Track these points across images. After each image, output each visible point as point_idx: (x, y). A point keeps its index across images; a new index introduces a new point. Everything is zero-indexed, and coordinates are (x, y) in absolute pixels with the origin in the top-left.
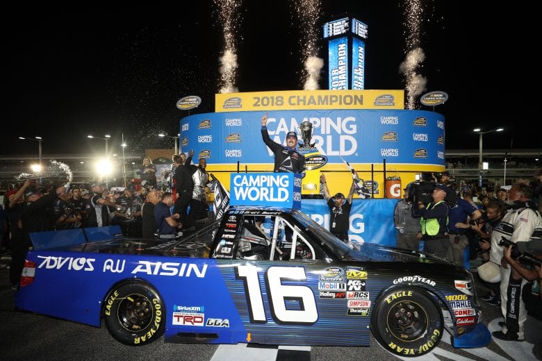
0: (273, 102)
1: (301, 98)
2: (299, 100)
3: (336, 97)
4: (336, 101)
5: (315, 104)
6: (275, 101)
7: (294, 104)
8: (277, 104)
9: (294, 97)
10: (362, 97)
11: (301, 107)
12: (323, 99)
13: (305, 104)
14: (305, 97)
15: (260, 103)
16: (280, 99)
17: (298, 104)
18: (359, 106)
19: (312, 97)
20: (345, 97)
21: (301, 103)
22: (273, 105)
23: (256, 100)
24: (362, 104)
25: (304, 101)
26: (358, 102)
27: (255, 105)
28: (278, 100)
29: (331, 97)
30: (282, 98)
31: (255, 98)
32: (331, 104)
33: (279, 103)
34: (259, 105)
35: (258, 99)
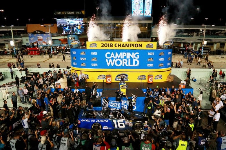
0: (109, 45)
1: (119, 44)
2: (118, 45)
3: (132, 44)
4: (132, 46)
5: (124, 47)
8: (110, 47)
9: (117, 44)
10: (141, 44)
12: (127, 45)
13: (121, 47)
15: (104, 46)
16: (111, 45)
17: (118, 47)
18: (140, 48)
19: (123, 44)
20: (136, 44)
21: (119, 46)
23: (102, 45)
25: (120, 45)
32: (130, 47)
35: (103, 44)
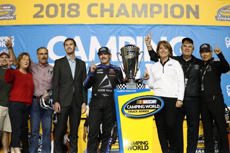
0: (63, 12)
1: (107, 6)
2: (103, 11)
3: (159, 6)
4: (159, 12)
5: (128, 16)
6: (67, 10)
7: (96, 16)
8: (69, 15)
9: (96, 5)
10: (197, 7)
11: (107, 19)
12: (140, 8)
13: (112, 16)
14: (112, 5)
15: (44, 13)
16: (74, 7)
17: (102, 16)
18: (192, 21)
19: (123, 6)
20: (173, 7)
21: (107, 14)
22: (63, 16)
23: (38, 9)
24: (197, 16)
25: (111, 11)
26: (191, 15)
27: (36, 16)
28: (71, 10)
29: (152, 6)
30: (78, 6)
31: (36, 6)
32: (152, 16)
33: (73, 13)
34: (42, 16)
35: (41, 6)
